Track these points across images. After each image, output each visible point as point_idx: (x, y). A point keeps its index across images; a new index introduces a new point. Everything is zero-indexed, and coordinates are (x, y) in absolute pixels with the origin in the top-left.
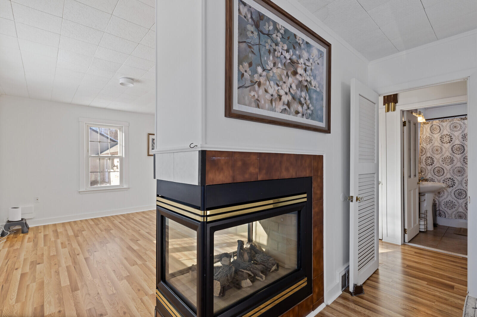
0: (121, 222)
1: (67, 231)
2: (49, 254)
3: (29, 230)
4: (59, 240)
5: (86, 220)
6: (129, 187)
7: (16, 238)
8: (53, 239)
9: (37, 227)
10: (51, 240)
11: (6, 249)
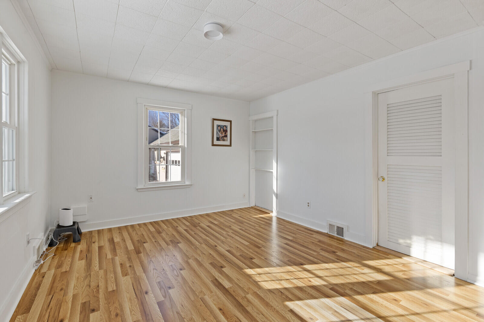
0: (186, 229)
1: (125, 241)
2: (107, 288)
3: (82, 237)
4: (117, 257)
5: (145, 224)
6: (192, 184)
7: (66, 250)
8: (109, 256)
9: (91, 232)
10: (108, 258)
11: (53, 271)
